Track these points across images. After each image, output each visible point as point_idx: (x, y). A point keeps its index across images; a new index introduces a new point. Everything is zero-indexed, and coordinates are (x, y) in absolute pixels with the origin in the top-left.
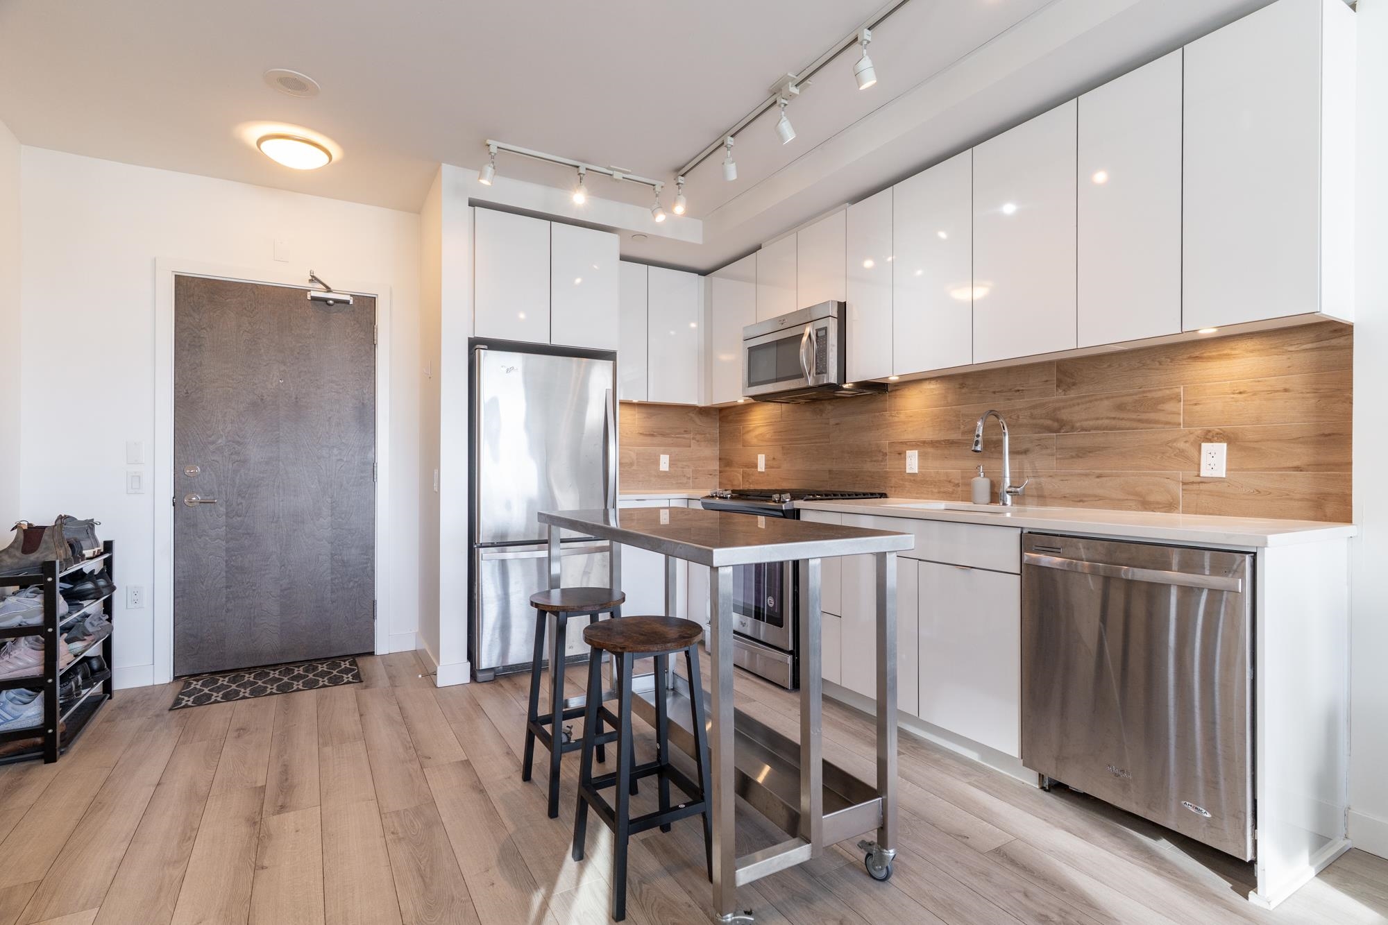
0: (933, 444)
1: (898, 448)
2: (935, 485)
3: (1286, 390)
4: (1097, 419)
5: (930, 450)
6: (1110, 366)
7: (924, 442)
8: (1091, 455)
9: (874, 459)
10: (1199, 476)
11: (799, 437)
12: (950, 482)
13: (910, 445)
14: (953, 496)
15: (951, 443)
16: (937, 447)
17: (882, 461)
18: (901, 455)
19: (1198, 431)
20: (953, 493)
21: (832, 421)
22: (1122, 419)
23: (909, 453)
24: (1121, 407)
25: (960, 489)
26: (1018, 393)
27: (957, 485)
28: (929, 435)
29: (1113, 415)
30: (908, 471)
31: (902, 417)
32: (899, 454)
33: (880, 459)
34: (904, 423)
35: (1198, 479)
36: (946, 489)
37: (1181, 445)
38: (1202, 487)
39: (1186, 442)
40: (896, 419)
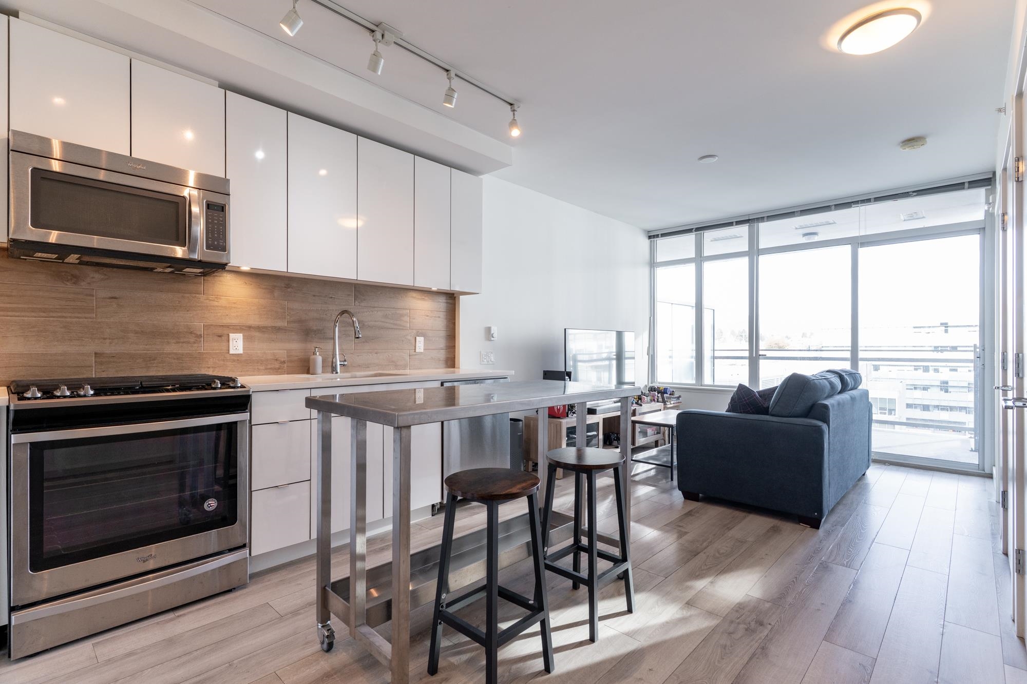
0: (260, 329)
1: (219, 331)
2: (261, 364)
3: (439, 317)
4: (375, 321)
5: (257, 334)
6: (381, 293)
7: (250, 327)
8: (372, 341)
9: (182, 340)
10: (415, 351)
11: (8, 306)
12: (276, 360)
13: (233, 329)
14: (280, 370)
15: (277, 329)
16: (263, 332)
17: (194, 343)
18: (223, 336)
19: (415, 331)
20: (279, 369)
21: (102, 294)
22: (387, 323)
23: (232, 336)
24: (386, 316)
25: (285, 365)
26: (331, 299)
27: (284, 362)
28: (254, 320)
29: (383, 320)
30: (232, 352)
31: (223, 302)
32: (220, 336)
33: (192, 340)
34: (225, 308)
35: (414, 353)
36: (272, 366)
37: (409, 337)
38: (417, 357)
39: (411, 336)
40: (216, 303)
